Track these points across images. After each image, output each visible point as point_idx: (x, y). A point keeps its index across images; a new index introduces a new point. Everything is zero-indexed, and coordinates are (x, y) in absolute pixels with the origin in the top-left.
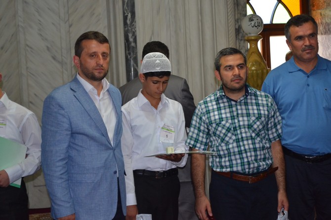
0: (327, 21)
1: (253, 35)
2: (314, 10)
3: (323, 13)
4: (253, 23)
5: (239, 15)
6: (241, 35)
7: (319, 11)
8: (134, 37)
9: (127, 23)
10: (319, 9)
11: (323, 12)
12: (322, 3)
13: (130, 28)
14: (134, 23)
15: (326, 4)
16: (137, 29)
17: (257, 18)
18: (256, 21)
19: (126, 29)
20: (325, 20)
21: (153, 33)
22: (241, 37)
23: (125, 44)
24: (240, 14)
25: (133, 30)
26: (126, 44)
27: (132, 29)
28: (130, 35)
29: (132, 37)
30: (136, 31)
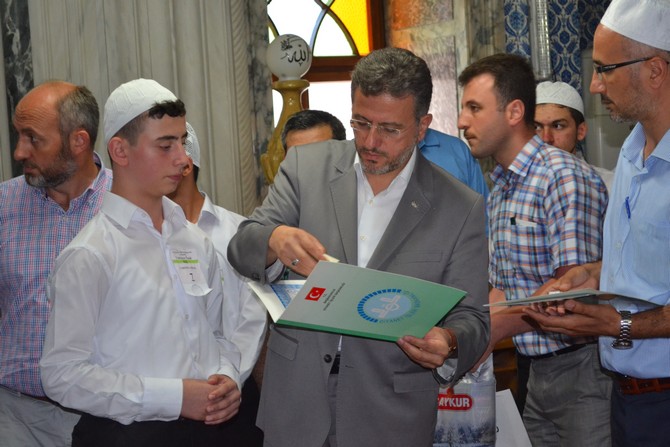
0: (426, 51)
1: (289, 79)
2: (397, 29)
3: (416, 35)
4: (290, 53)
5: (253, 36)
6: (257, 79)
7: (409, 31)
8: (27, 83)
9: (12, 53)
10: (409, 27)
11: (416, 32)
12: (414, 14)
13: (19, 64)
14: (27, 52)
15: (422, 16)
16: (35, 67)
17: (298, 42)
18: (298, 49)
19: (11, 64)
20: (422, 49)
21: (70, 76)
22: (259, 84)
23: (8, 99)
24: (256, 34)
25: (26, 67)
26: (12, 98)
27: (23, 66)
28: (20, 79)
29: (23, 83)
30: (32, 70)
